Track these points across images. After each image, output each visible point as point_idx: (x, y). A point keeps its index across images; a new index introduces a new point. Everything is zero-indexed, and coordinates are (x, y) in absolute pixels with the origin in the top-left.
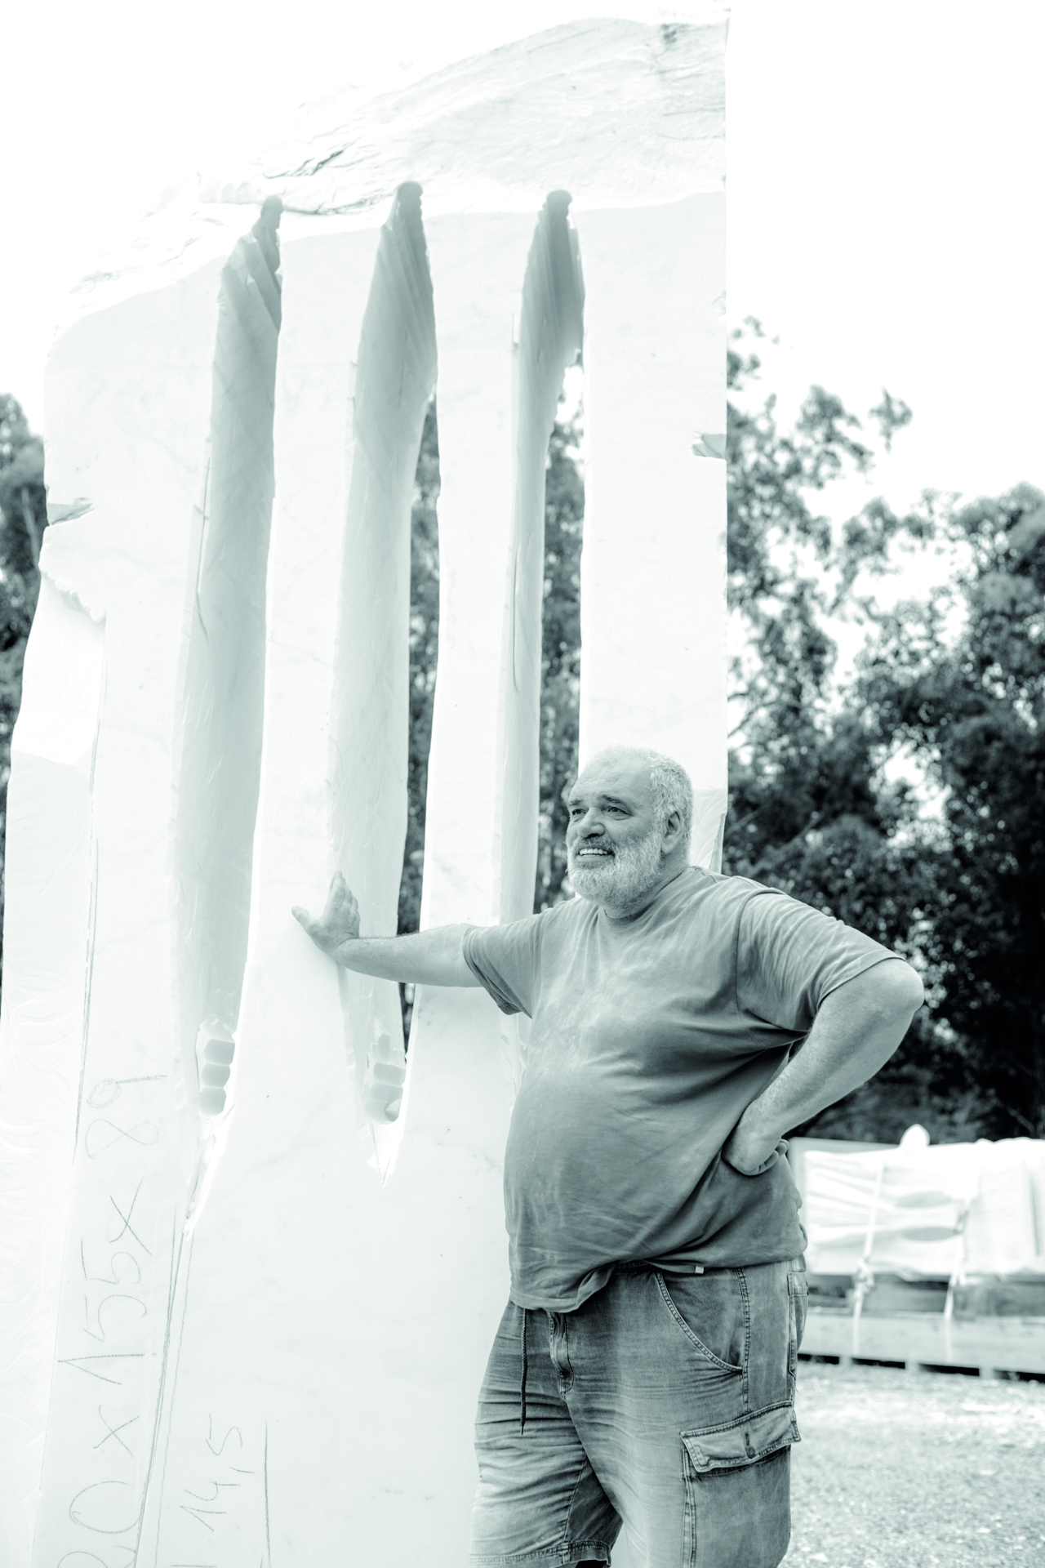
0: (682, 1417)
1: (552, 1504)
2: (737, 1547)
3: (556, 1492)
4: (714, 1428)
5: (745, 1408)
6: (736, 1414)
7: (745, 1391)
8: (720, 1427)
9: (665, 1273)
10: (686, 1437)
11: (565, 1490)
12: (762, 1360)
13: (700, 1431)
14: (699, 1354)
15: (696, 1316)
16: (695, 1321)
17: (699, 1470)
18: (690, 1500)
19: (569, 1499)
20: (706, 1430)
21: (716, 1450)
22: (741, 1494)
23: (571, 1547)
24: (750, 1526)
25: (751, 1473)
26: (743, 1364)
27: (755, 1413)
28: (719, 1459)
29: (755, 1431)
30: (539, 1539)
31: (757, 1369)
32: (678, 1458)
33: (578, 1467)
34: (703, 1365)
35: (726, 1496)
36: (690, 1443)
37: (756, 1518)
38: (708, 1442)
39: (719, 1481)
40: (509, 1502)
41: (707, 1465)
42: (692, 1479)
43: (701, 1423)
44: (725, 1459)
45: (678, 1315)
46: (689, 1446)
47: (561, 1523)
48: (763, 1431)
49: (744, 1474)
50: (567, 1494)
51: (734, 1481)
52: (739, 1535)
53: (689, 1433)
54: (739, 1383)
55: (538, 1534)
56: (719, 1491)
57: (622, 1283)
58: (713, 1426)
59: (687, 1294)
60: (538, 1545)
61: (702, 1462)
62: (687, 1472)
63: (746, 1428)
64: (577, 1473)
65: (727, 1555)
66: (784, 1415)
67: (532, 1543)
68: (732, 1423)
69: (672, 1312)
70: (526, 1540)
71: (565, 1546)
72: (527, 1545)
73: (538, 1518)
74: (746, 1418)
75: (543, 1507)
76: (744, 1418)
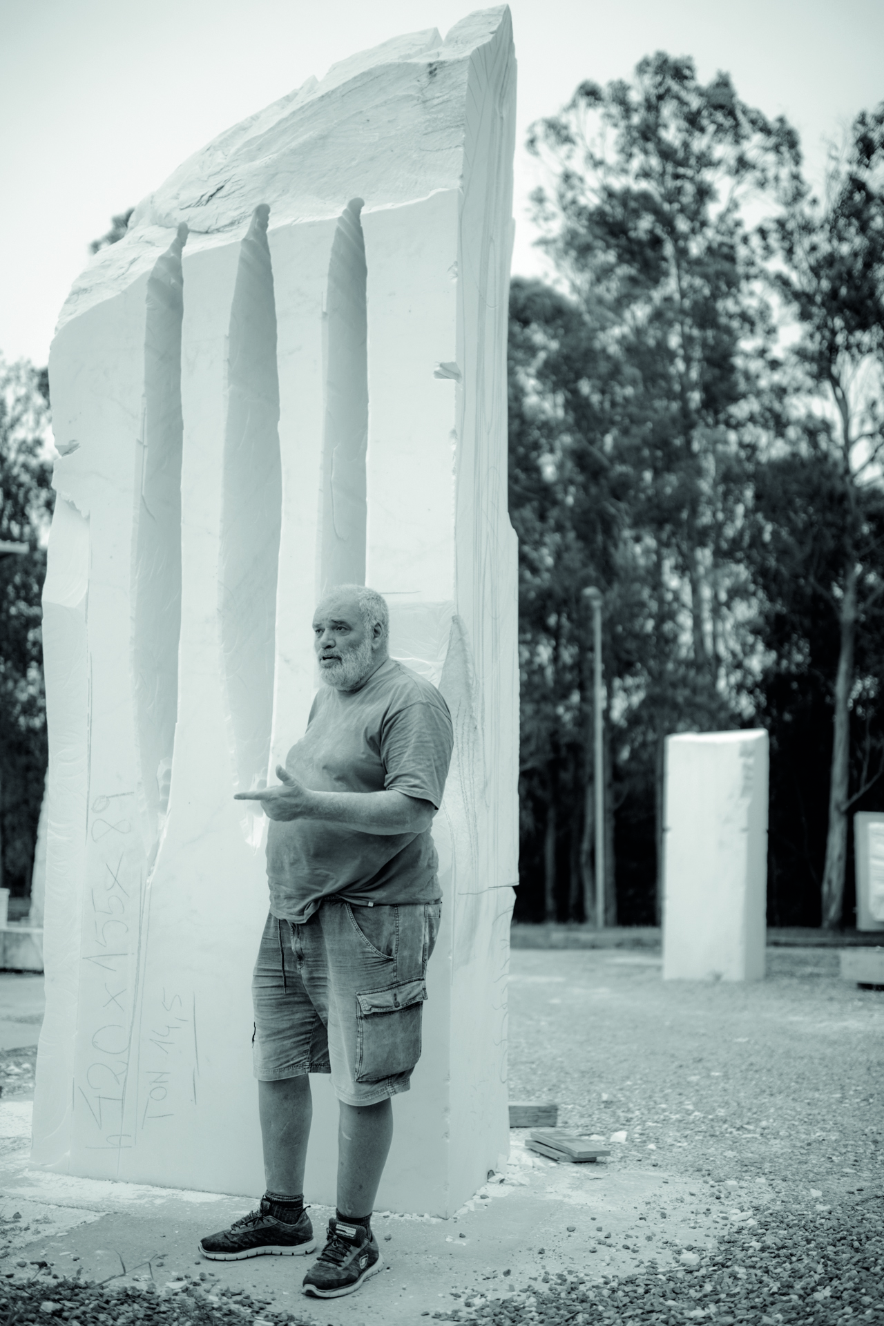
0: (358, 984)
1: (300, 1041)
2: (385, 1055)
3: (302, 1034)
4: (376, 990)
5: (395, 980)
6: (389, 983)
7: (395, 970)
8: (379, 990)
9: (351, 904)
10: (359, 995)
11: (306, 1033)
12: (406, 953)
13: (367, 992)
14: (368, 949)
15: (367, 928)
16: (367, 931)
17: (365, 1013)
18: (360, 1030)
19: (309, 1038)
20: (371, 991)
21: (376, 1002)
22: (390, 1026)
23: (311, 1064)
24: (394, 1045)
25: (397, 1016)
26: (394, 955)
27: (401, 983)
28: (377, 1007)
29: (401, 993)
30: (292, 1059)
31: (403, 958)
32: (354, 1006)
33: (312, 1020)
34: (370, 955)
35: (381, 1028)
36: (360, 998)
37: (398, 1040)
38: (372, 998)
39: (377, 1020)
40: (274, 1040)
41: (370, 1010)
42: (361, 1018)
43: (368, 987)
44: (381, 1007)
45: (358, 927)
46: (360, 1000)
47: (305, 1051)
48: (406, 993)
49: (393, 1016)
50: (308, 1035)
51: (386, 1020)
52: (387, 1049)
53: (361, 993)
54: (391, 966)
55: (292, 1056)
56: (377, 1025)
57: (326, 908)
58: (375, 989)
59: (363, 915)
60: (292, 1062)
61: (367, 1009)
62: (359, 1014)
63: (395, 991)
64: (312, 1023)
65: (380, 1060)
66: (419, 985)
67: (288, 1061)
68: (386, 988)
69: (354, 926)
70: (285, 1060)
71: (308, 1064)
72: (286, 1062)
73: (292, 1048)
74: (395, 985)
75: (295, 1042)
76: (394, 986)
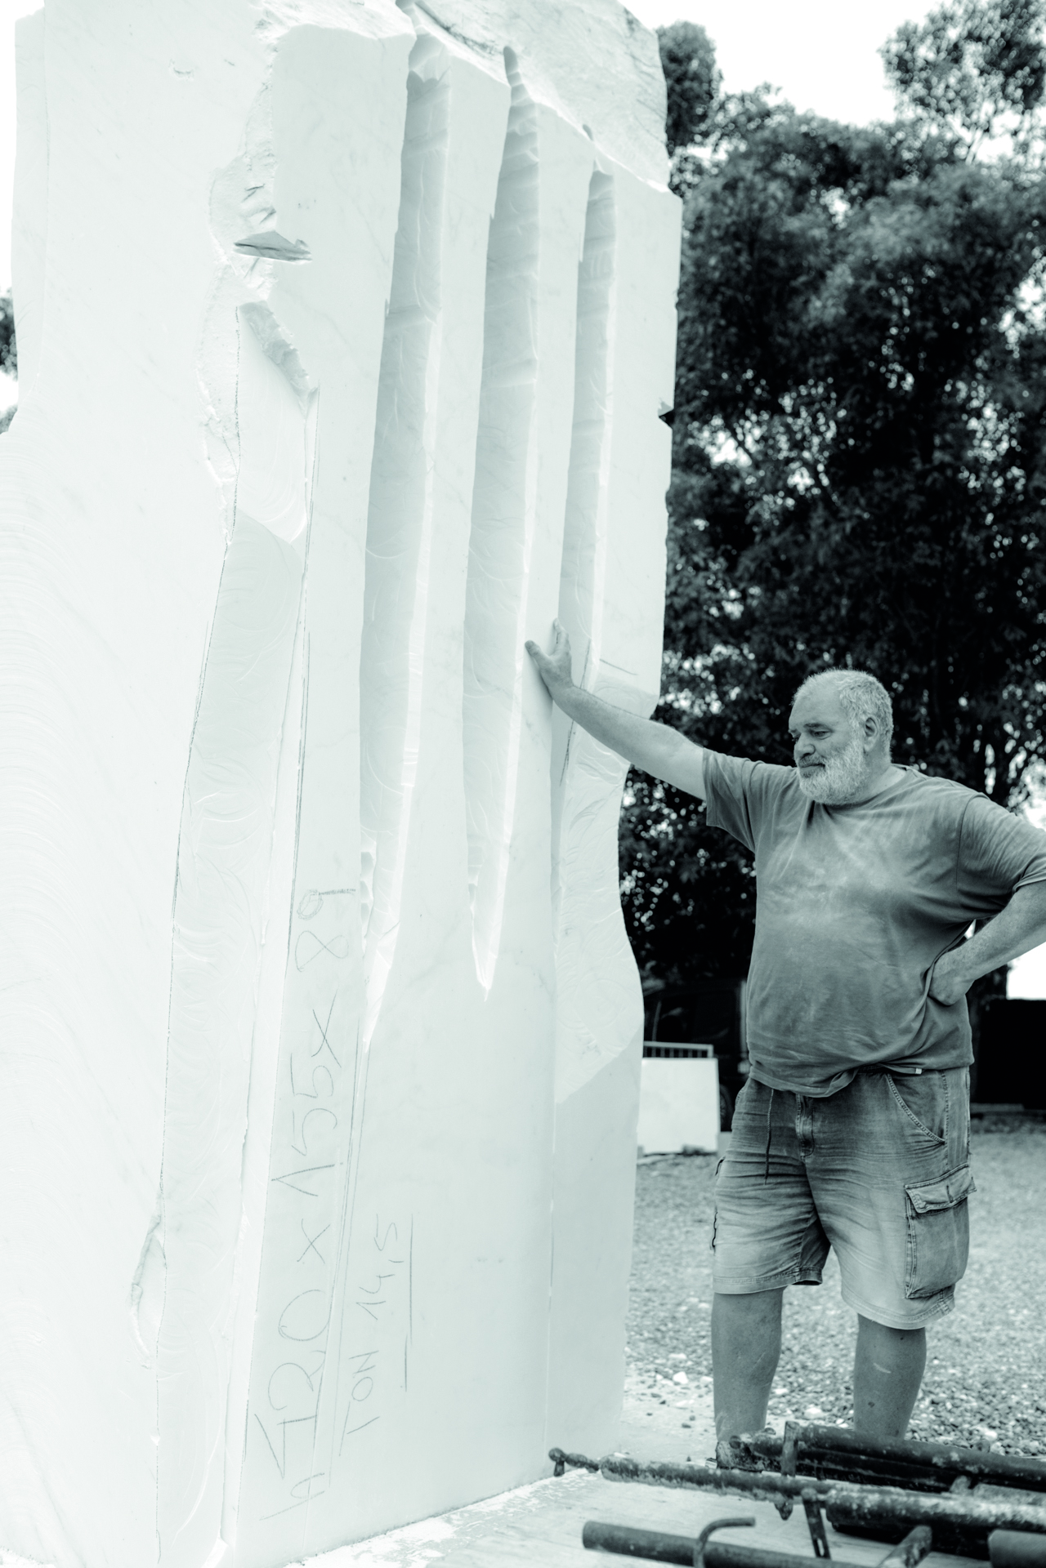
0: (906, 1175)
2: (944, 1263)
4: (928, 1183)
5: (946, 1169)
6: (941, 1172)
7: (946, 1157)
8: (932, 1182)
9: (894, 1074)
10: (909, 1188)
12: (955, 1134)
13: (918, 1185)
14: (918, 1131)
15: (915, 1103)
16: (915, 1107)
17: (919, 1211)
18: (913, 1233)
20: (922, 1184)
21: (931, 1197)
22: (946, 1227)
24: (952, 1247)
25: (951, 1213)
26: (946, 1138)
27: (952, 1171)
28: (931, 1203)
29: (952, 1184)
31: (952, 1141)
32: (903, 1203)
34: (922, 1138)
35: (936, 1229)
36: (912, 1193)
37: (956, 1244)
38: (925, 1192)
39: (931, 1219)
41: (925, 1208)
42: (913, 1218)
43: (920, 1179)
44: (937, 1203)
45: (903, 1103)
46: (911, 1195)
48: (957, 1184)
49: (947, 1214)
51: (941, 1219)
52: (945, 1256)
53: (911, 1186)
54: (944, 1150)
56: (931, 1226)
57: (863, 1080)
58: (927, 1180)
59: (909, 1088)
61: (921, 1206)
62: (910, 1213)
63: (947, 1182)
65: (938, 1269)
66: (967, 1173)
68: (939, 1179)
69: (899, 1101)
74: (947, 1175)
